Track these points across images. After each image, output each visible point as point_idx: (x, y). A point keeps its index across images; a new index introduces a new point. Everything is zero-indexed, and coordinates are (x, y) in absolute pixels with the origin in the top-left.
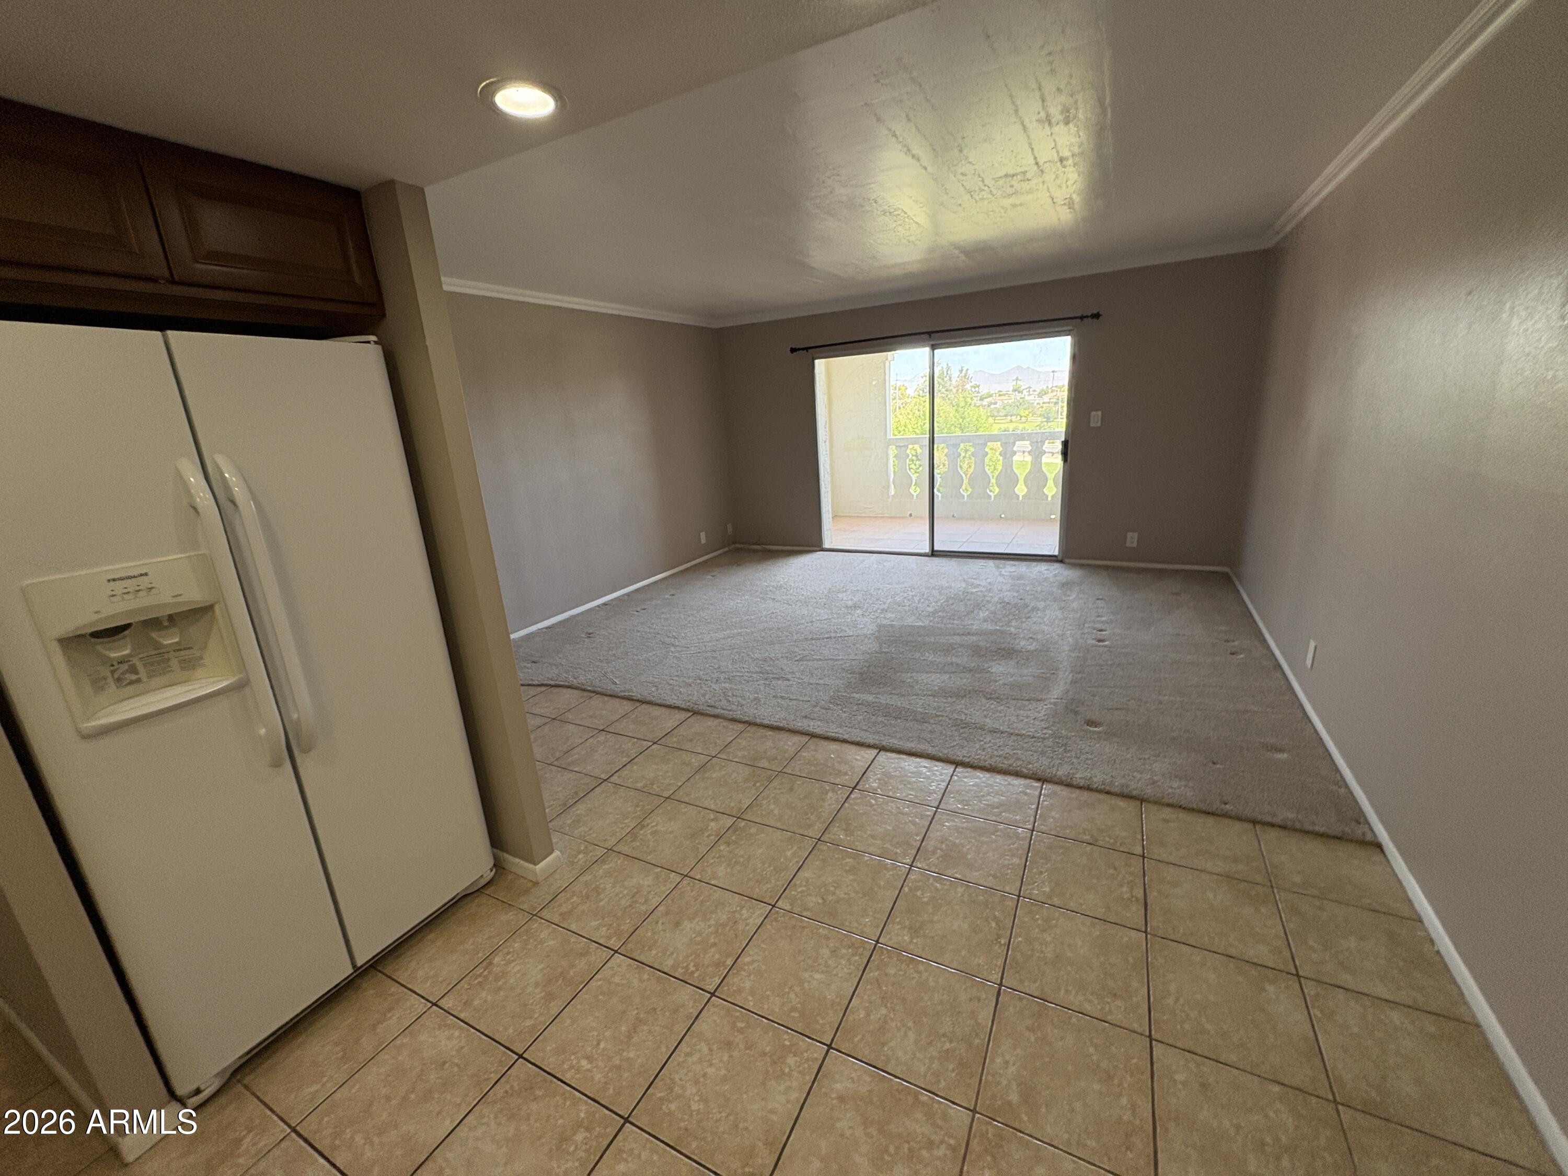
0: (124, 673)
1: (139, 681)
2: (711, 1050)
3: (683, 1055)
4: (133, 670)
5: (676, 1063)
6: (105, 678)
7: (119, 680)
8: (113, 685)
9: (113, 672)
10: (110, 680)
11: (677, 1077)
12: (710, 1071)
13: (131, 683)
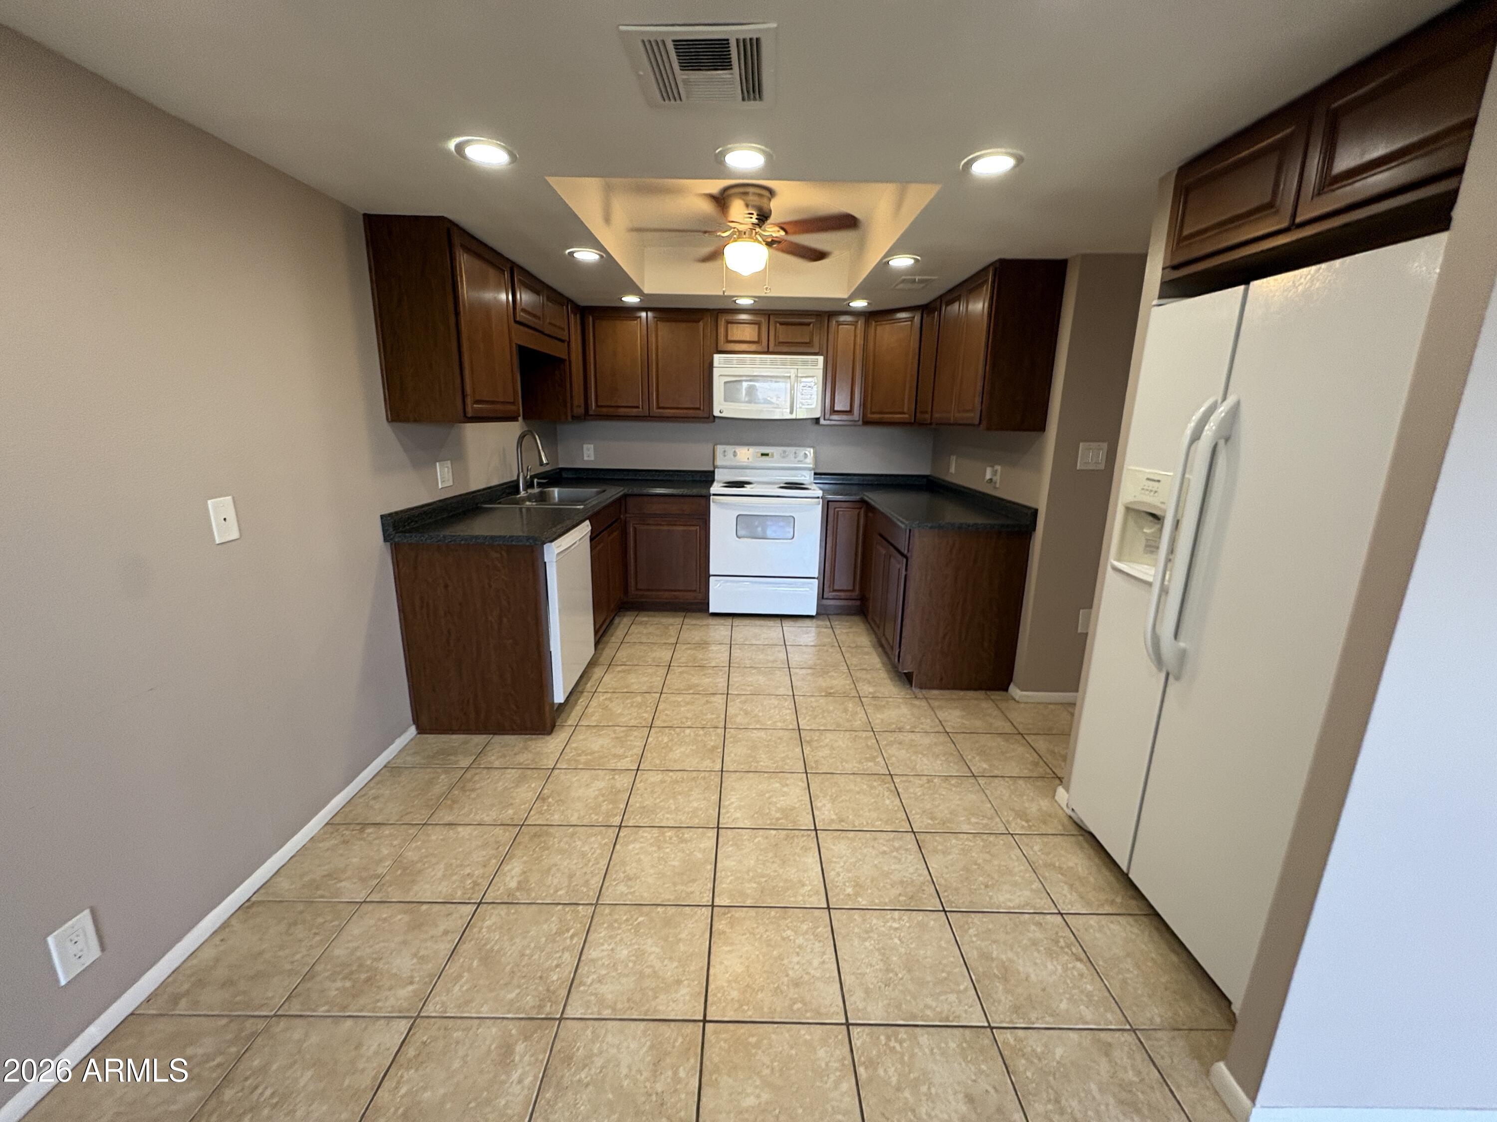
3: (827, 960)
11: (819, 944)
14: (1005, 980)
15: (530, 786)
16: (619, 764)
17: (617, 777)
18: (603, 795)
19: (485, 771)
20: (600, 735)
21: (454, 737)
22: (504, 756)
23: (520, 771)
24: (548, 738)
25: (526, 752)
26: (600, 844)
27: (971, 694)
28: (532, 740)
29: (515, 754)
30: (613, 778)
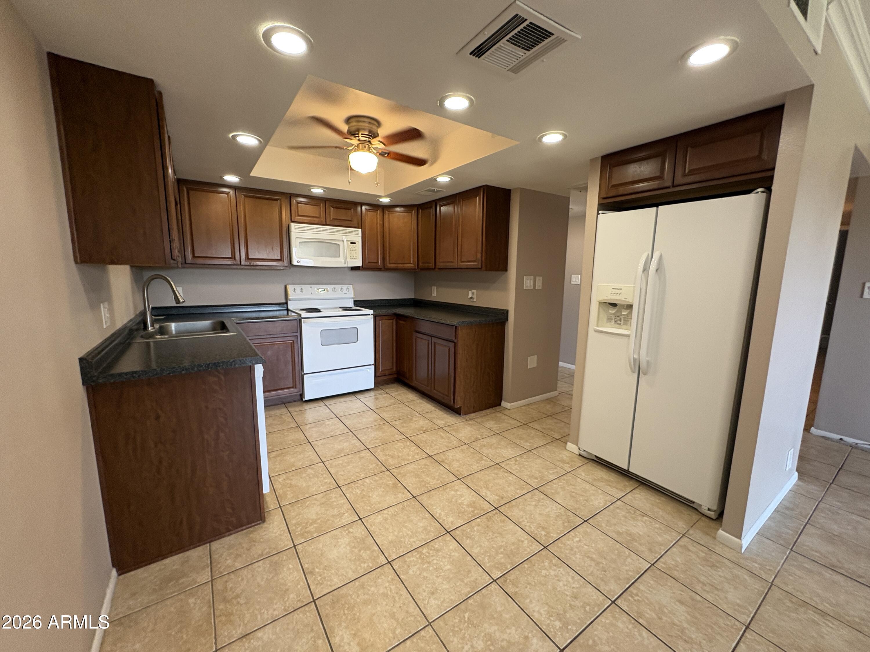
0: (618, 320)
1: (620, 324)
2: (573, 588)
3: (573, 575)
4: (620, 320)
5: (569, 571)
6: (612, 319)
7: (616, 321)
8: (613, 323)
9: (615, 318)
10: (613, 320)
11: (561, 569)
12: (561, 584)
13: (618, 324)
14: (634, 540)
15: (289, 569)
16: (343, 521)
17: (351, 530)
18: (354, 547)
19: (232, 576)
20: (307, 506)
21: (167, 561)
22: (238, 556)
23: (267, 561)
24: (265, 525)
25: (256, 544)
26: (388, 581)
27: (488, 411)
28: (252, 532)
29: (248, 550)
30: (349, 532)
